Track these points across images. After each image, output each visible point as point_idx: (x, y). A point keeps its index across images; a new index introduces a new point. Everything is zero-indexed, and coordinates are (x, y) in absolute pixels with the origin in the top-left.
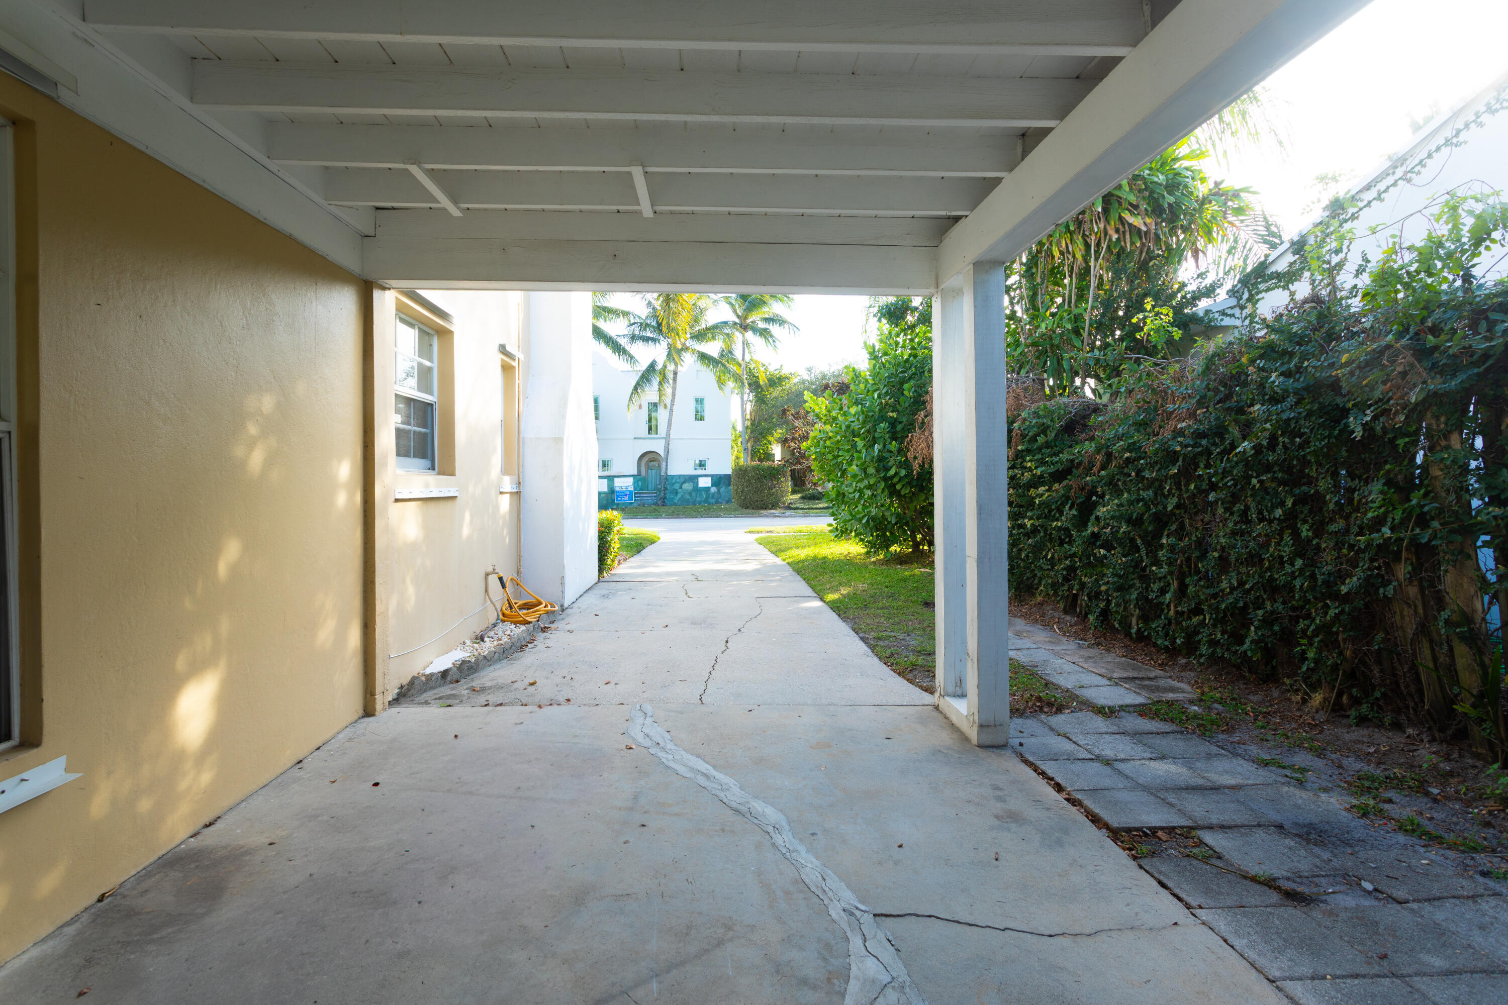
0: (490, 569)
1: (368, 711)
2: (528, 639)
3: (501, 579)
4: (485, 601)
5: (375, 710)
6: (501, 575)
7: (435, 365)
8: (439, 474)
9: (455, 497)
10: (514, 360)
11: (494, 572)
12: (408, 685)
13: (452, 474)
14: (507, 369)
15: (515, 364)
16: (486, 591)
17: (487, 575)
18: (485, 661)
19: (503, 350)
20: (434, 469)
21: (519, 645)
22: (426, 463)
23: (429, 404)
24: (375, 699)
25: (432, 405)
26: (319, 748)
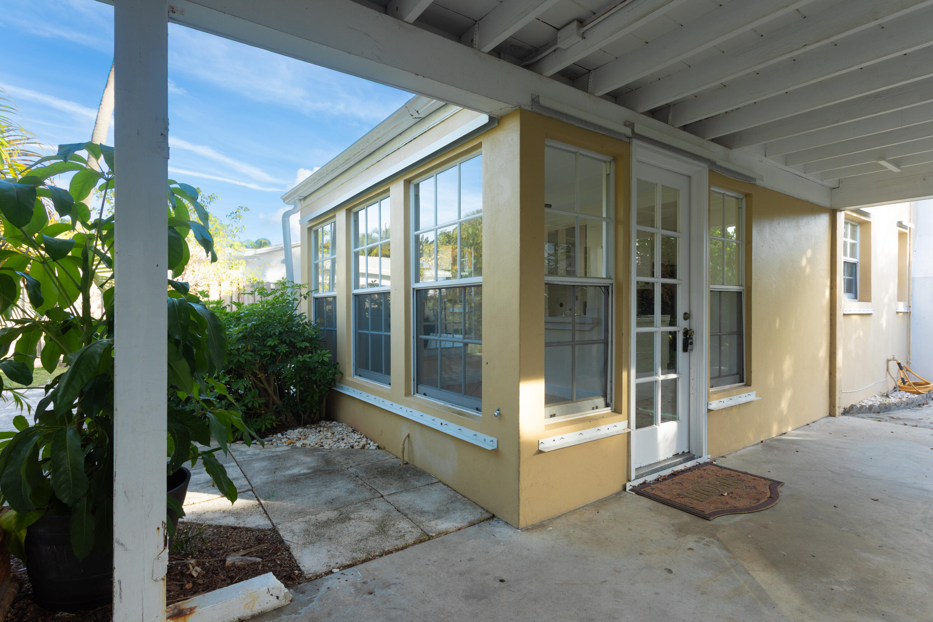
0: (890, 357)
1: (832, 414)
2: (923, 402)
3: (899, 364)
4: (887, 376)
5: (835, 414)
6: (900, 362)
7: (858, 242)
8: (860, 301)
9: (871, 314)
10: (906, 229)
11: (894, 359)
12: (849, 408)
13: (869, 301)
14: (902, 236)
15: (907, 231)
16: (888, 370)
17: (888, 361)
18: (895, 406)
19: (900, 224)
20: (856, 299)
21: (917, 403)
22: (852, 295)
23: (854, 263)
24: (835, 409)
25: (856, 264)
26: (814, 422)
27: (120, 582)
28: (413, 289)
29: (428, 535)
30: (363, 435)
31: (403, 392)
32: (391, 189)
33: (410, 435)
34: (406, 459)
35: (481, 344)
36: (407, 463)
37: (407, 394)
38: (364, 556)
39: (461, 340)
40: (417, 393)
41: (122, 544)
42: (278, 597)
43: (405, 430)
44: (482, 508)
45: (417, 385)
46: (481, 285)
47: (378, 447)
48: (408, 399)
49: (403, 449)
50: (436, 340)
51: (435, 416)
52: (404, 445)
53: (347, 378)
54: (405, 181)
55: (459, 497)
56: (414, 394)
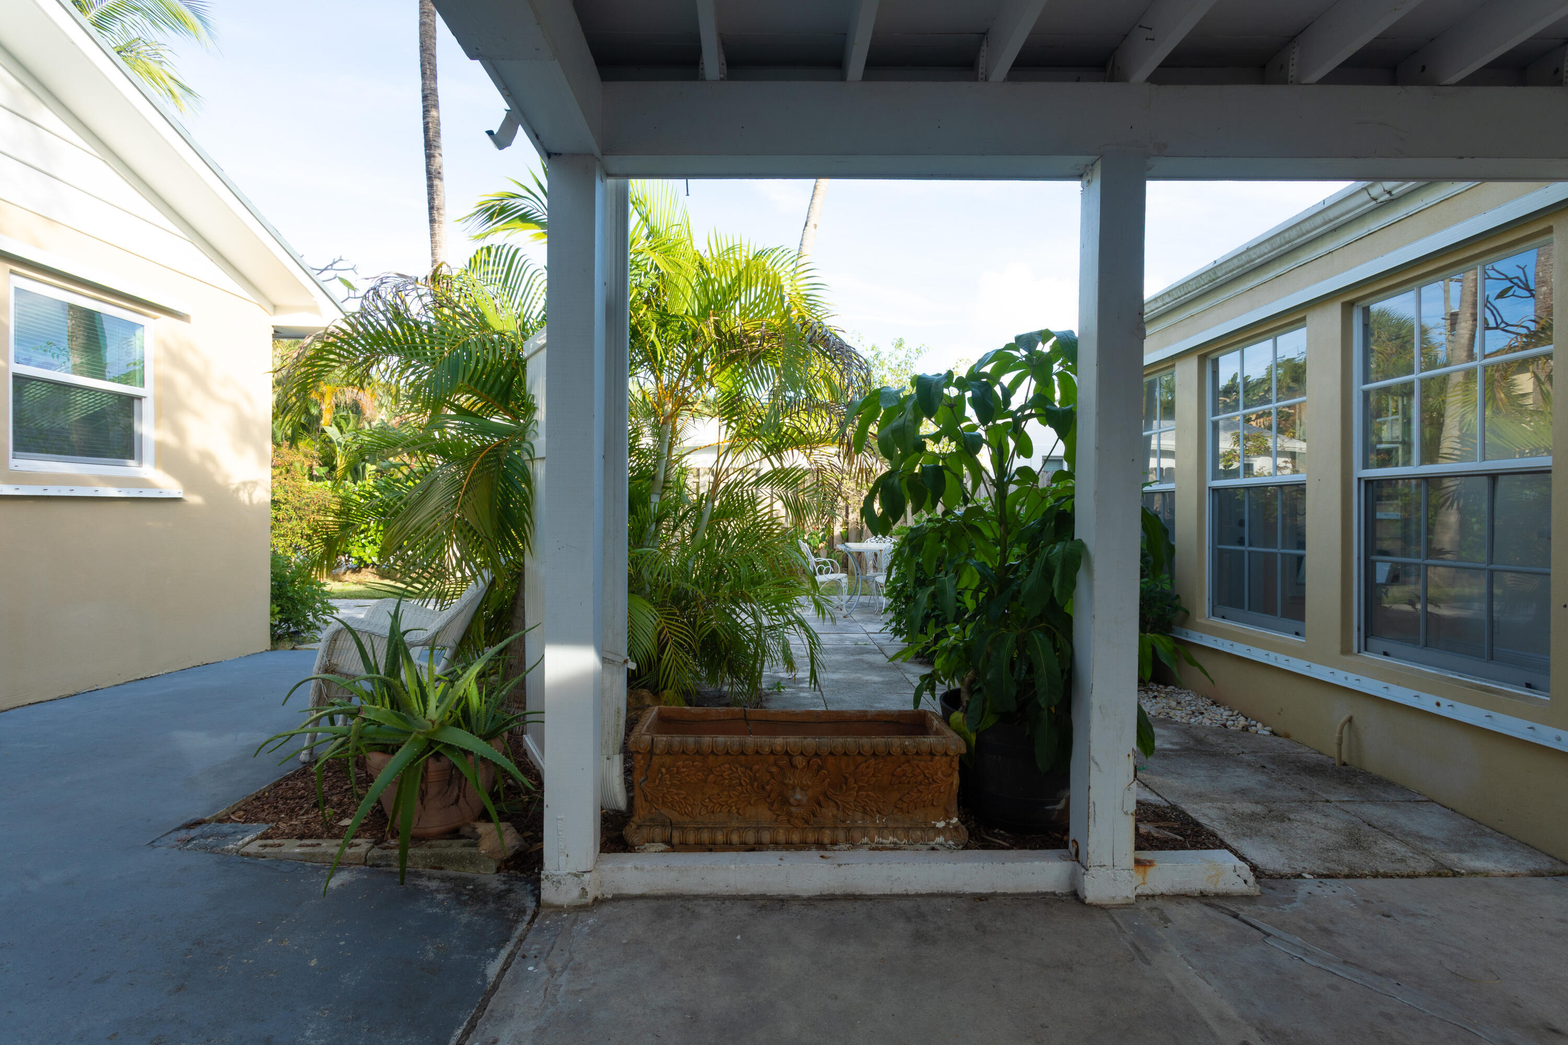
27: (1094, 803)
28: (1359, 479)
29: (1452, 870)
30: (1236, 713)
31: (1337, 647)
32: (1307, 319)
33: (1355, 720)
34: (1345, 758)
35: (1549, 575)
36: (1345, 764)
37: (1346, 650)
38: (1346, 871)
39: (1483, 566)
40: (1366, 650)
41: (1096, 764)
42: (1245, 882)
43: (1341, 710)
44: (1549, 856)
45: (1366, 637)
46: (1550, 472)
47: (1273, 733)
48: (1348, 658)
49: (1341, 739)
50: (1419, 565)
51: (1419, 690)
52: (1341, 733)
53: (1198, 620)
54: (1343, 304)
55: (1488, 830)
56: (1359, 652)
